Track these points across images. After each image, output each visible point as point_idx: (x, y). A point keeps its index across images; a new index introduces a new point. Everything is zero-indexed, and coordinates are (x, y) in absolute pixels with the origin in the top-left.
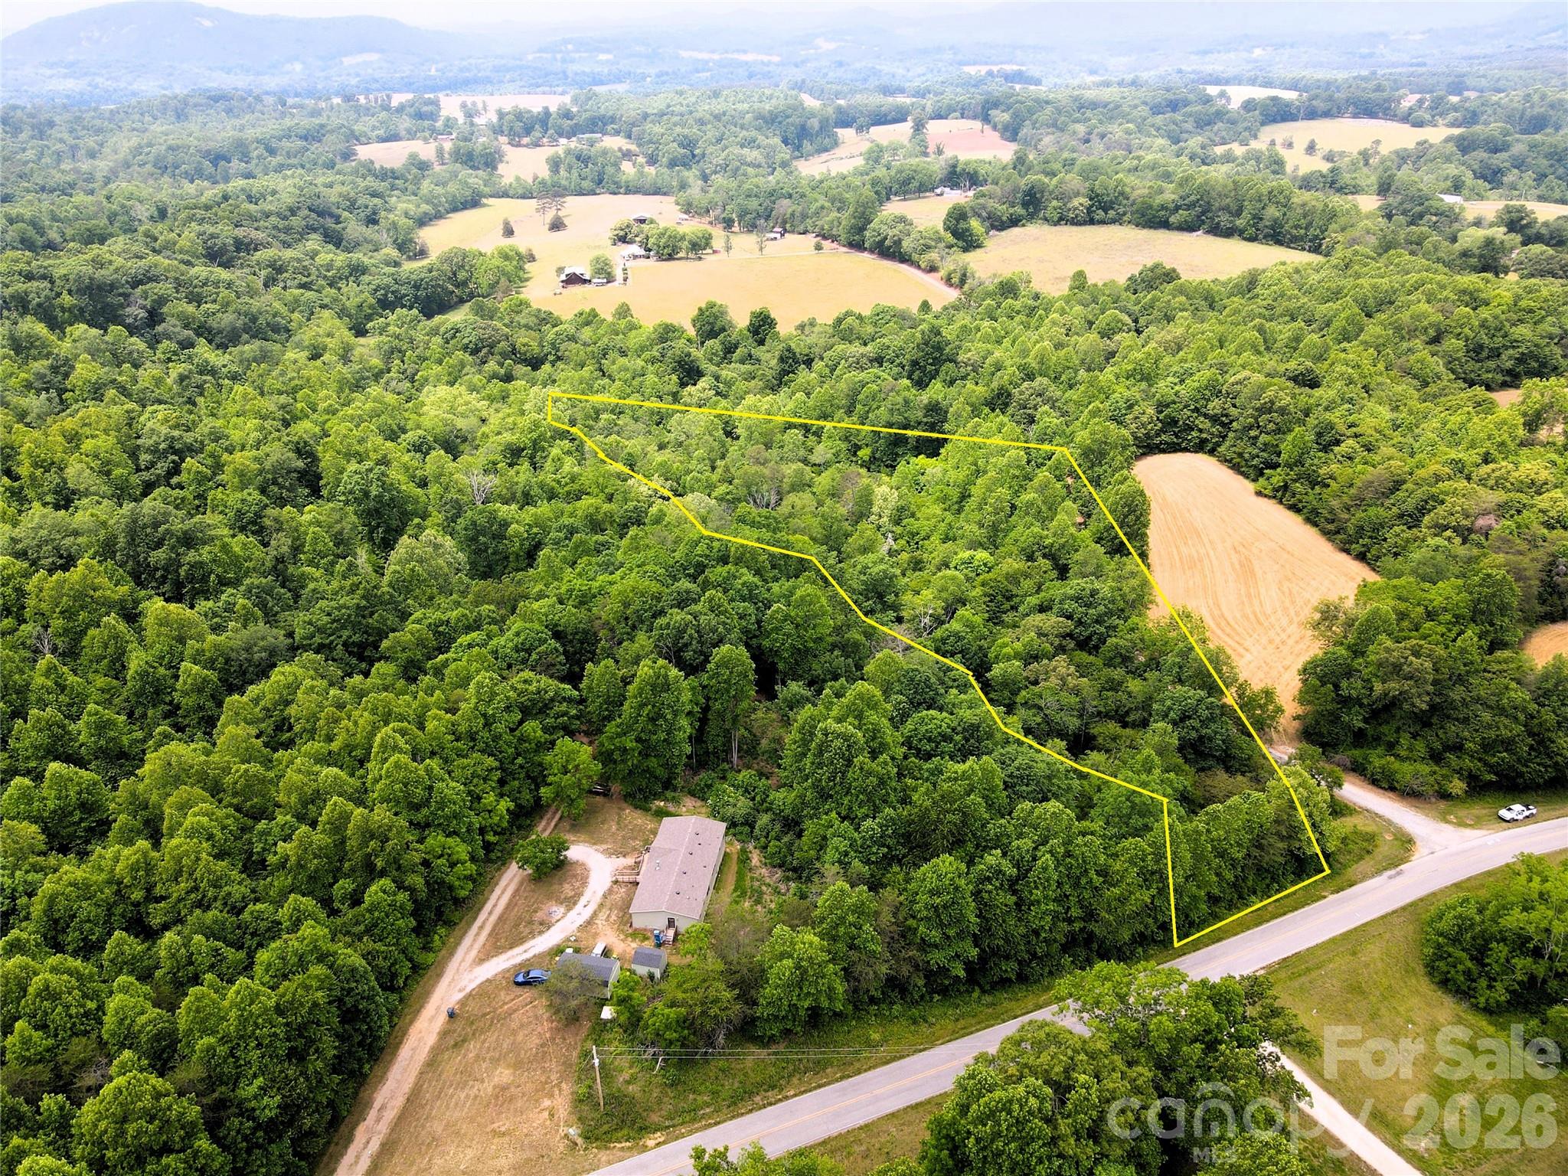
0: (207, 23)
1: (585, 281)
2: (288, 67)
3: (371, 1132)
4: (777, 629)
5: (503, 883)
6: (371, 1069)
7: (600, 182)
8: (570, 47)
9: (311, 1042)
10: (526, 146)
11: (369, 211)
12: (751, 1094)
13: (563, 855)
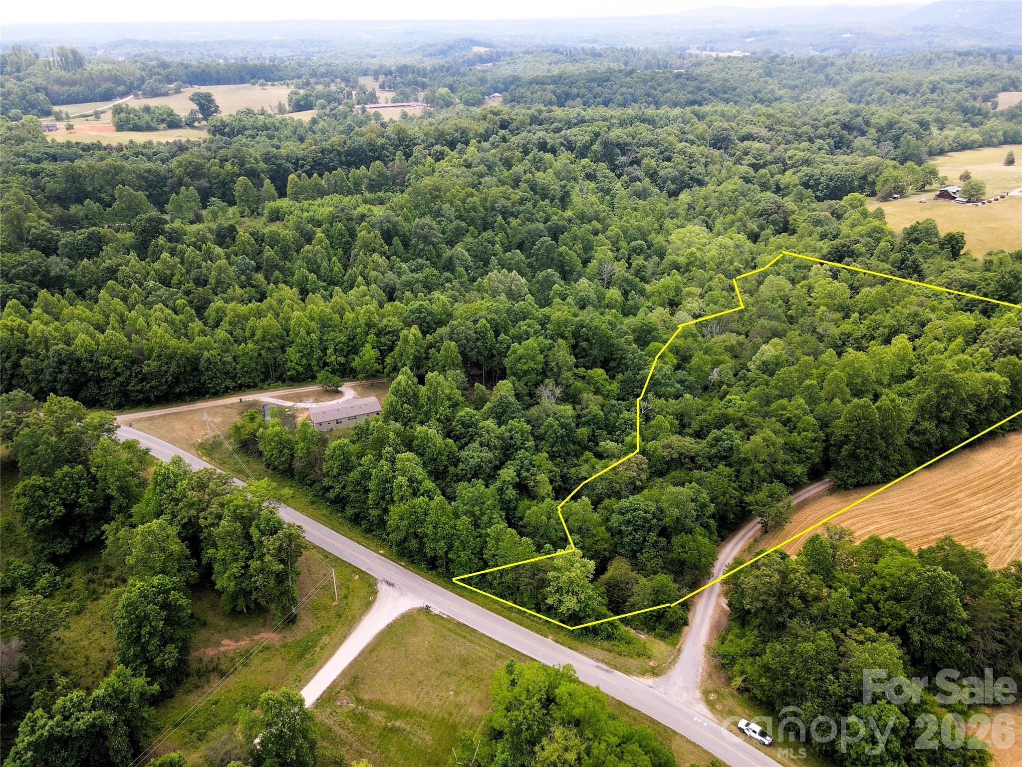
1: (953, 198)
13: (339, 389)
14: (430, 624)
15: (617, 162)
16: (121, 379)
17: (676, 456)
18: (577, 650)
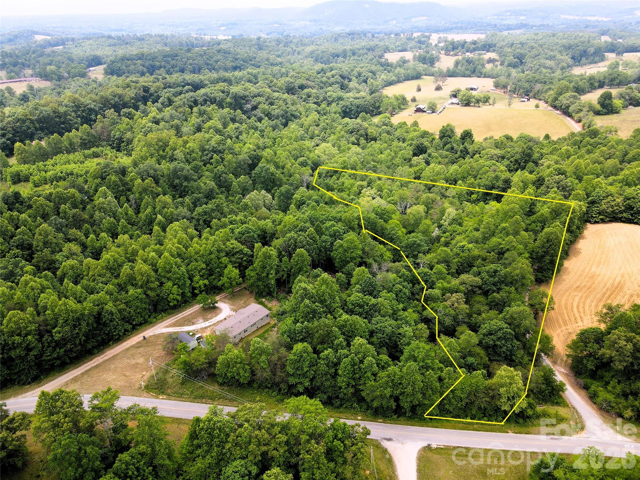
0: (367, 6)
1: (424, 111)
2: (391, 22)
3: (98, 360)
4: (336, 250)
5: (195, 307)
6: (113, 344)
7: (474, 71)
8: (508, 14)
9: (80, 324)
10: (452, 55)
11: (365, 78)
12: (203, 398)
13: (216, 305)
14: (439, 456)
15: (245, 109)
16: (34, 352)
17: (470, 288)
18: (531, 433)
